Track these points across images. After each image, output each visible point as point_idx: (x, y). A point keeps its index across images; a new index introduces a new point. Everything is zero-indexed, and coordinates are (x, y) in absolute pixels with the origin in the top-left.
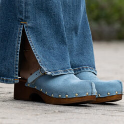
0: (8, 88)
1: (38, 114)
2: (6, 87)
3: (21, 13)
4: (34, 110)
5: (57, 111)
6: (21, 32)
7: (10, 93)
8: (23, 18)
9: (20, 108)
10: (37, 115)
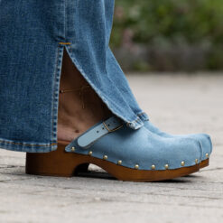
0: (10, 157)
1: (65, 204)
2: (6, 157)
3: (60, 26)
4: (56, 196)
5: (98, 199)
6: (61, 59)
7: (13, 167)
8: (64, 36)
9: (32, 193)
10: (62, 206)
